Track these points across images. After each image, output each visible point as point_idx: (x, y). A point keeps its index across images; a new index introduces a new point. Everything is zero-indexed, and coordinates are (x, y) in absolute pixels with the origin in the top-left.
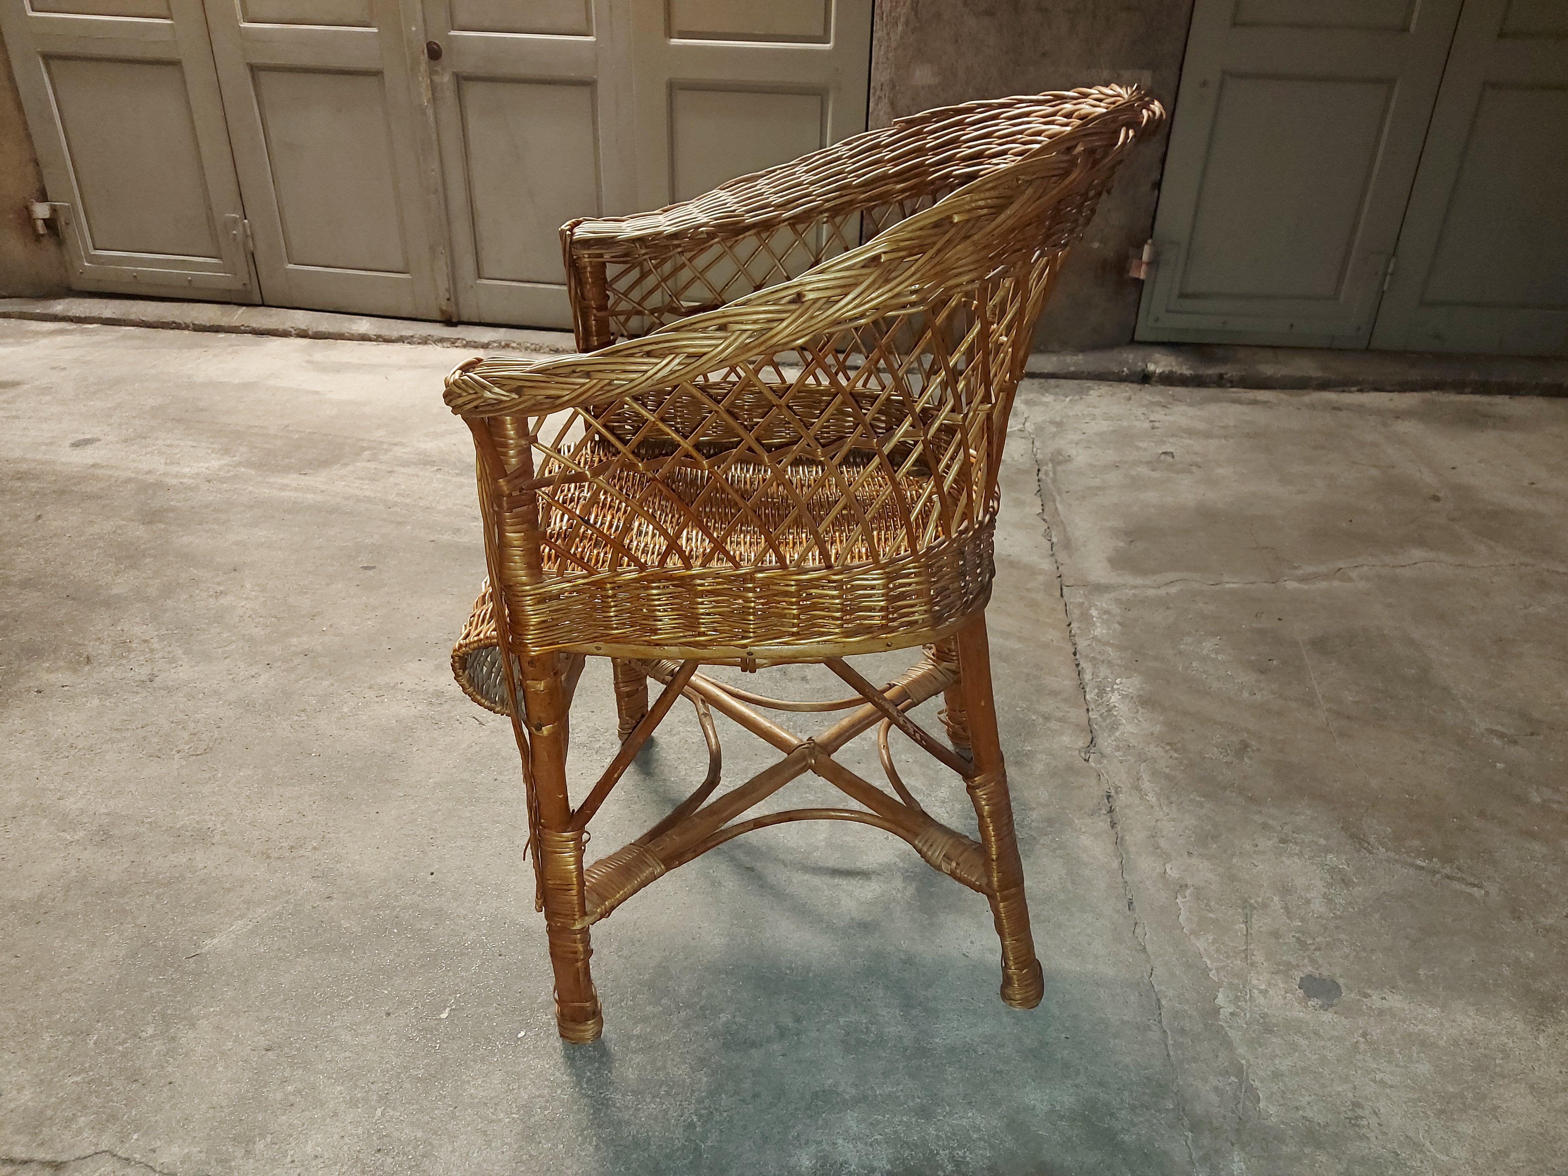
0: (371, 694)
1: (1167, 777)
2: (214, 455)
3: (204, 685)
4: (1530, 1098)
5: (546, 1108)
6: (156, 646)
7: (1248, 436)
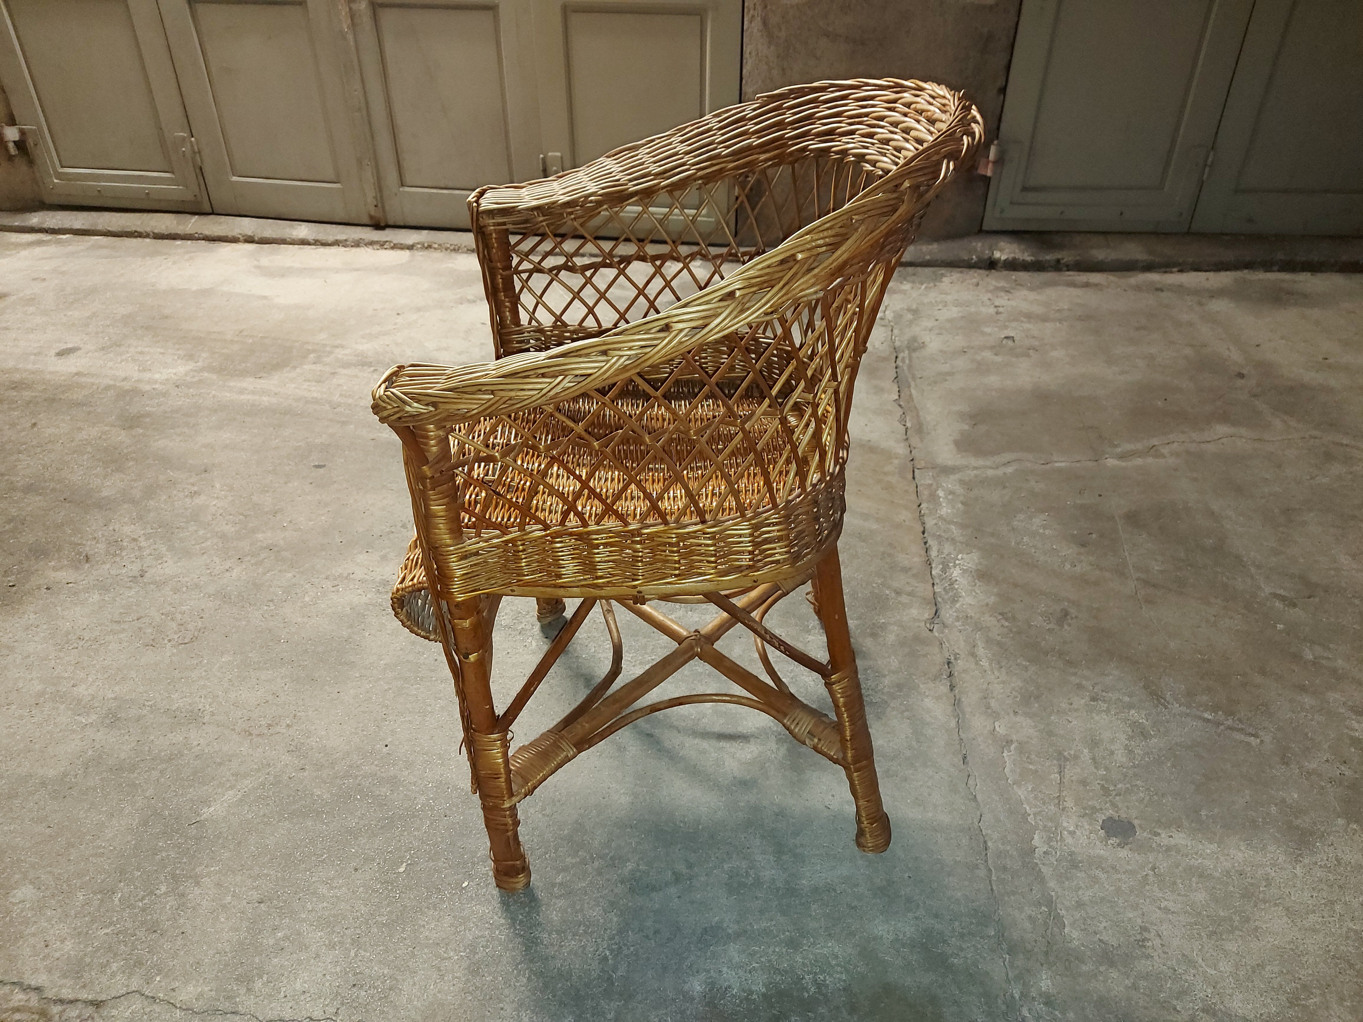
0: (328, 584)
1: (999, 644)
2: (179, 361)
3: (186, 579)
4: (1285, 919)
5: (487, 947)
6: (143, 544)
7: (1080, 319)
